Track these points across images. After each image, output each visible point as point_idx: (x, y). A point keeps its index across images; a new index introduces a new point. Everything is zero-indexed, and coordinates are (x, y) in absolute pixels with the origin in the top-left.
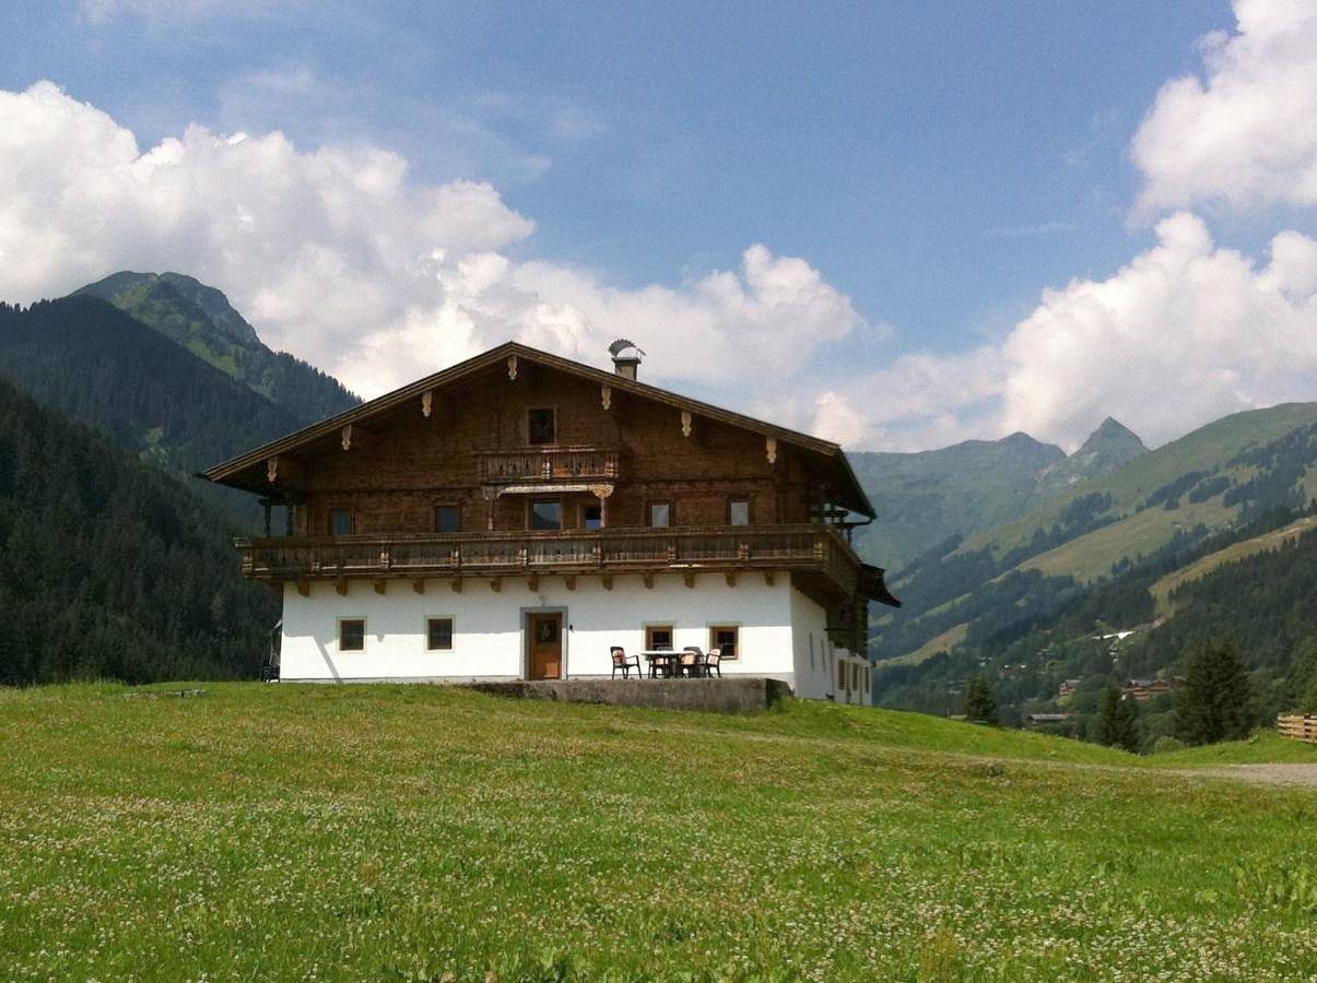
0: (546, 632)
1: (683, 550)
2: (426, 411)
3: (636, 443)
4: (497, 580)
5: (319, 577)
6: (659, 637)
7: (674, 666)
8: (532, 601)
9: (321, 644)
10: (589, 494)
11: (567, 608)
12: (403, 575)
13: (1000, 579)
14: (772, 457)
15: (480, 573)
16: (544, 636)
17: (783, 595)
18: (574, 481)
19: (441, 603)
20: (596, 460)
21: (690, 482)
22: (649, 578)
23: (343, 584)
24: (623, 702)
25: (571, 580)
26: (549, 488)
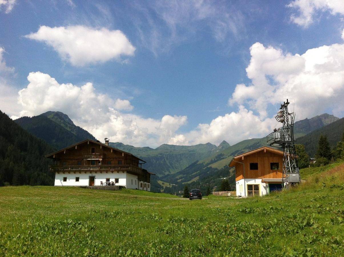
0: (92, 179)
1: (111, 168)
2: (76, 148)
3: (106, 153)
4: (86, 172)
5: (60, 171)
6: (108, 180)
7: (109, 184)
8: (91, 175)
9: (61, 181)
10: (99, 160)
11: (95, 176)
12: (72, 171)
13: (204, 168)
14: (123, 156)
15: (83, 171)
16: (92, 180)
17: (125, 174)
18: (96, 158)
19: (78, 175)
20: (100, 155)
21: (113, 158)
22: (107, 172)
23: (64, 172)
24: (100, 189)
25: (96, 172)
26: (93, 159)
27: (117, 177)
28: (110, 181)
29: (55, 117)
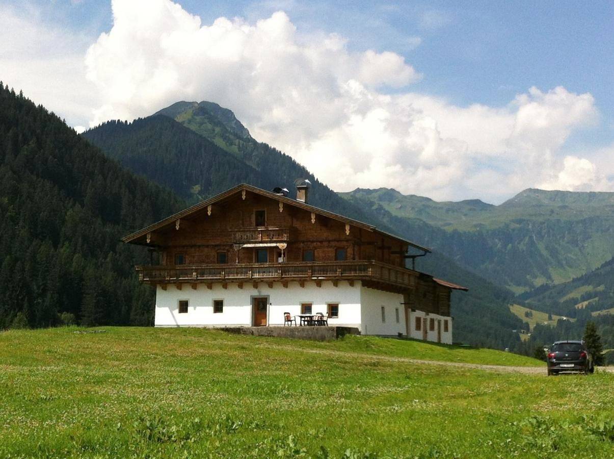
0: (261, 305)
1: (315, 271)
2: (209, 213)
3: (297, 224)
4: (241, 284)
5: (169, 282)
6: (307, 308)
8: (255, 293)
9: (171, 310)
10: (277, 247)
11: (269, 296)
12: (202, 282)
14: (348, 233)
15: (233, 281)
16: (260, 307)
17: (357, 291)
18: (271, 242)
19: (219, 294)
20: (279, 233)
21: (321, 242)
22: (302, 283)
23: (179, 285)
24: (279, 336)
25: (271, 284)
26: (261, 245)
27: (333, 301)
28: (314, 313)
29: (198, 119)
